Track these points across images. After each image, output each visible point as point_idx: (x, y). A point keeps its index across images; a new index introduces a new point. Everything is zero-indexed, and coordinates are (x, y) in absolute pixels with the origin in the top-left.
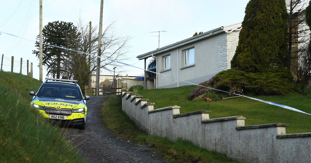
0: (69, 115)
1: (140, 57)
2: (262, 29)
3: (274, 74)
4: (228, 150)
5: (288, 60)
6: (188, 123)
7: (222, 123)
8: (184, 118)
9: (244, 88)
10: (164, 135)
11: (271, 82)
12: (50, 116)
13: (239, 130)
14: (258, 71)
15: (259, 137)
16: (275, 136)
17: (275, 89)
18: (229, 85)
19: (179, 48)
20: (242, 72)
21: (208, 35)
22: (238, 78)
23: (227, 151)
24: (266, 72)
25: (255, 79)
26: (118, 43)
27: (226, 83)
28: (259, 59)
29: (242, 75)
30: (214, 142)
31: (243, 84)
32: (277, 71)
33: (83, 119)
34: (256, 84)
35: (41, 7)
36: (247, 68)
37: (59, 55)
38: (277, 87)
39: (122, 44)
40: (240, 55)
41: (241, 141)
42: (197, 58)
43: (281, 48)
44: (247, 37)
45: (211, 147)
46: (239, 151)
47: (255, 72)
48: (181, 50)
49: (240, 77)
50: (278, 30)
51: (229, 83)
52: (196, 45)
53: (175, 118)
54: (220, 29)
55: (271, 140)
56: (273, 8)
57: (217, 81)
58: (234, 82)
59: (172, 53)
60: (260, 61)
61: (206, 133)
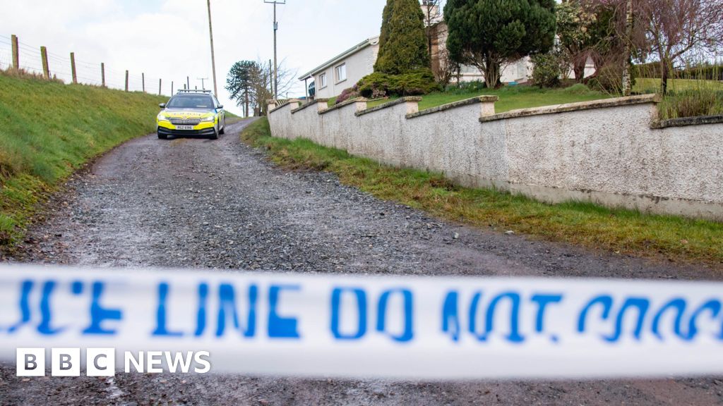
0: (197, 124)
1: (301, 79)
2: (401, 31)
3: (415, 75)
4: (349, 144)
5: (428, 60)
6: (306, 118)
7: (341, 109)
8: (301, 111)
9: (386, 90)
10: (285, 136)
11: (413, 82)
12: (176, 127)
13: (360, 115)
14: (400, 73)
15: (383, 122)
16: (404, 116)
17: (417, 89)
18: (371, 88)
19: (332, 65)
20: (385, 75)
21: (356, 50)
22: (381, 80)
23: (347, 145)
24: (408, 73)
25: (397, 81)
26: (291, 74)
27: (369, 86)
28: (400, 61)
29: (384, 77)
30: (332, 136)
31: (386, 86)
32: (418, 72)
33: (213, 128)
34: (398, 85)
35: (212, 40)
36: (388, 71)
37: (247, 89)
38: (419, 87)
39: (294, 74)
40: (382, 59)
41: (362, 130)
42: (348, 72)
43: (420, 48)
44: (387, 40)
45: (330, 143)
46: (361, 144)
47: (397, 74)
48: (334, 67)
49: (383, 79)
50: (415, 31)
51: (371, 86)
52: (346, 61)
53: (293, 113)
54: (366, 42)
55: (398, 123)
56: (409, 9)
57: (361, 85)
58: (377, 85)
59: (327, 71)
60: (401, 63)
61: (324, 126)
